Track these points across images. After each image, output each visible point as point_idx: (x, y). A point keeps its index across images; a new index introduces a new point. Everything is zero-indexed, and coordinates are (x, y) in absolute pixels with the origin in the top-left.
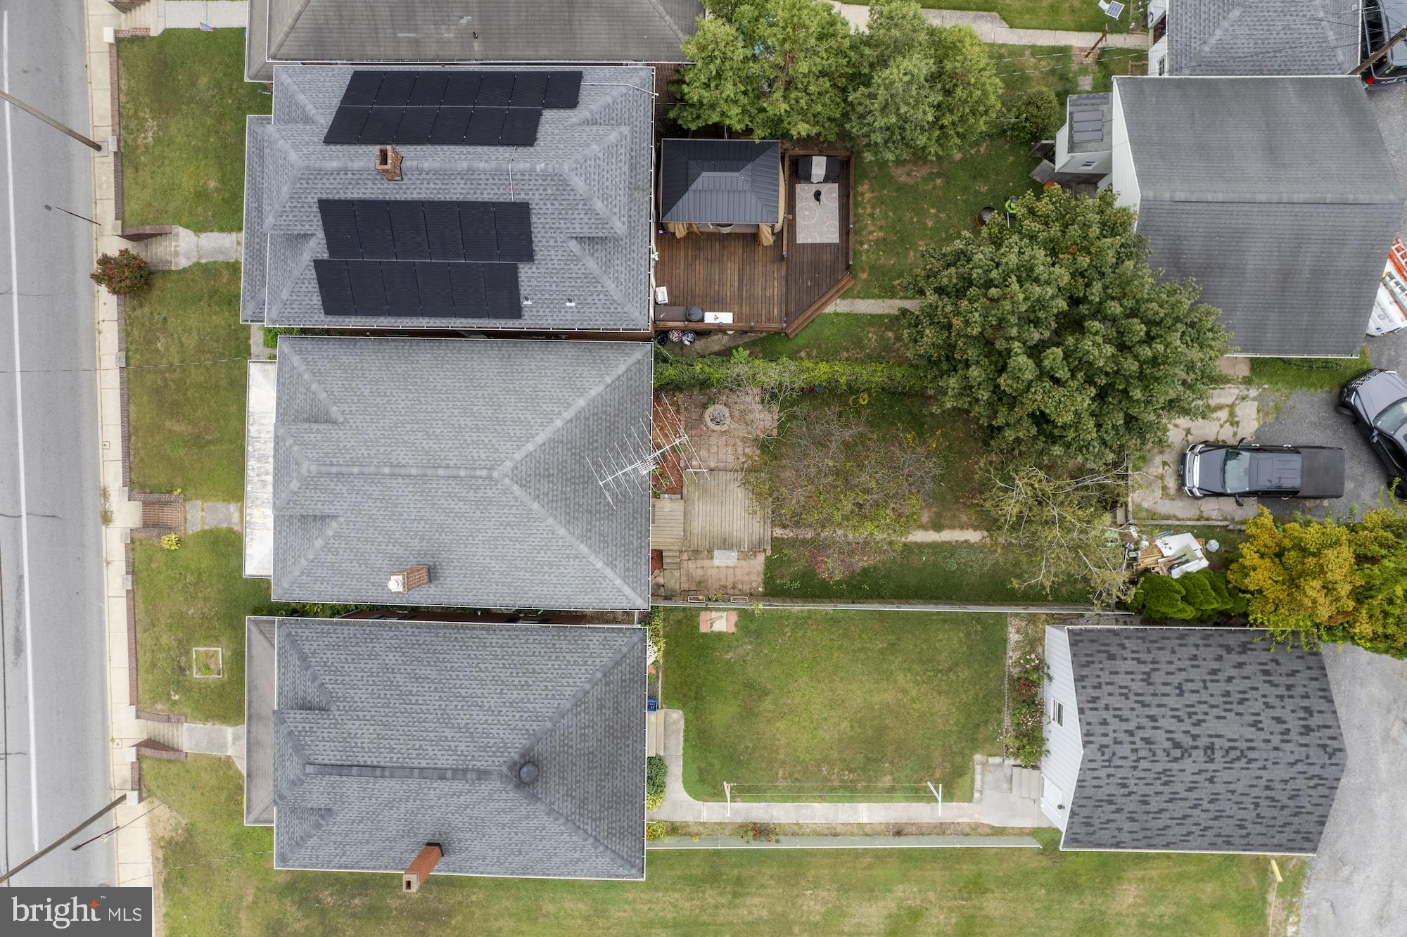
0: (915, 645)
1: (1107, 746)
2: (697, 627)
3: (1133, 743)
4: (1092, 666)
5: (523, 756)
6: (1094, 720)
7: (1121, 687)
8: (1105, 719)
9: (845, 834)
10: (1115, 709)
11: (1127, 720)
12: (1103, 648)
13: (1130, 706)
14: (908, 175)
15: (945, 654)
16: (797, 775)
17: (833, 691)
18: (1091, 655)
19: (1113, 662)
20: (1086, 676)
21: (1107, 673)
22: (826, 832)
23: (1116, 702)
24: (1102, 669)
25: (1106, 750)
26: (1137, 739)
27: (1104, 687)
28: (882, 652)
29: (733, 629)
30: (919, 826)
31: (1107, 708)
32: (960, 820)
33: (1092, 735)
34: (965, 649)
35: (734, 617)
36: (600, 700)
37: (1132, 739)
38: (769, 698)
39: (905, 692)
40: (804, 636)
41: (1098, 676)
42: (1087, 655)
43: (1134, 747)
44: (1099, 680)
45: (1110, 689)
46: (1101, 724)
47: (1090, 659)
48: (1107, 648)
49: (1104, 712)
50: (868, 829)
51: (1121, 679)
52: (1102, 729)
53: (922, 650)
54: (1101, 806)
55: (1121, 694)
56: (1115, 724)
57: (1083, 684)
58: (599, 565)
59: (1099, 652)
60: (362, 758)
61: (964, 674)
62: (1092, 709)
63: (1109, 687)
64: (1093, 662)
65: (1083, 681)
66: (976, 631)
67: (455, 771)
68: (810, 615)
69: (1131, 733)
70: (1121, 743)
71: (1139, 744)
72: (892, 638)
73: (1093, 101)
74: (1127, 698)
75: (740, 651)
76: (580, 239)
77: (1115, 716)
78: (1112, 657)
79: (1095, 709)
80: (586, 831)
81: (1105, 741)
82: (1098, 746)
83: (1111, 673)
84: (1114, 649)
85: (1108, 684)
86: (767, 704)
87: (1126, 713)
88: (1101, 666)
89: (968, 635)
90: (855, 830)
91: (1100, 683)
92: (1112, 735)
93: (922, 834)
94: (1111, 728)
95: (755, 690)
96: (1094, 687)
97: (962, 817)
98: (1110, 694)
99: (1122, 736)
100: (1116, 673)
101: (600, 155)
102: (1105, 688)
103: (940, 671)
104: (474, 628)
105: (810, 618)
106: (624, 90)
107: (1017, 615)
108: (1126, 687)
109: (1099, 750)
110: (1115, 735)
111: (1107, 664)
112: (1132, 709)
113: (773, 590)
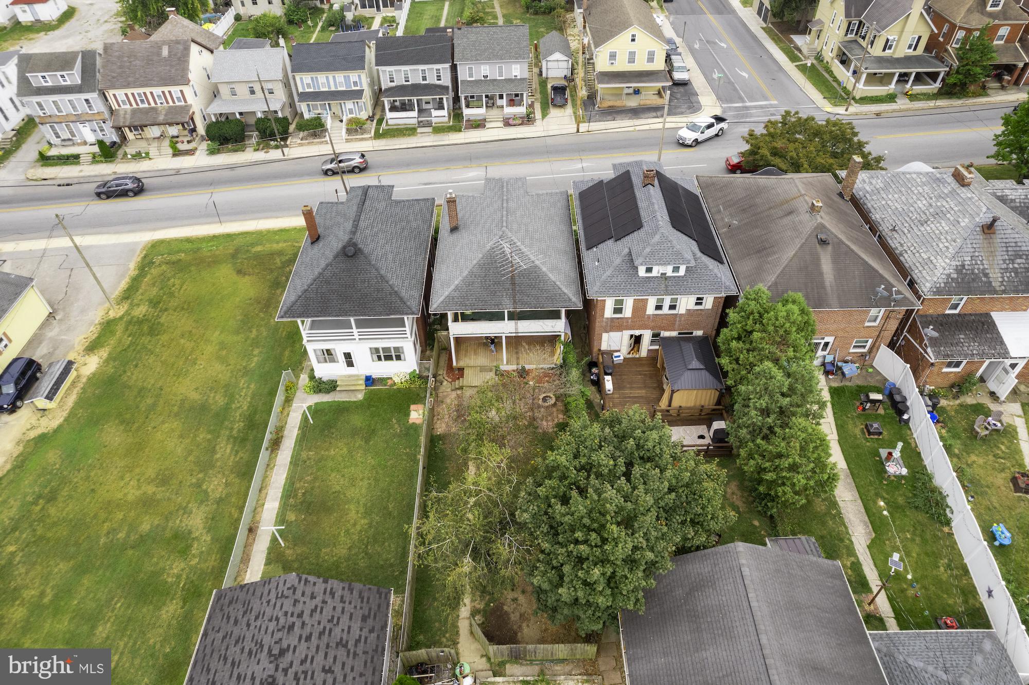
0: (388, 529)
1: (294, 593)
2: (414, 403)
3: (292, 615)
4: (359, 600)
5: (360, 249)
6: (316, 589)
7: (339, 619)
8: (315, 598)
9: (259, 496)
10: (322, 609)
11: (311, 615)
12: (372, 614)
13: (322, 621)
14: (733, 493)
15: (379, 549)
16: (308, 462)
17: (361, 480)
18: (368, 602)
19: (360, 619)
20: (352, 593)
21: (352, 611)
22: (264, 484)
23: (328, 612)
24: (355, 607)
25: (291, 591)
26: (294, 619)
27: (341, 605)
28: (386, 508)
29: (411, 421)
30: (251, 545)
31: (324, 602)
32: (249, 572)
33: (305, 584)
34: (382, 563)
35: (418, 422)
36: (382, 290)
37: (295, 615)
38: (363, 443)
39: (355, 525)
40: (402, 460)
41: (350, 603)
42: (368, 599)
43: (289, 615)
44: (347, 603)
45: (339, 609)
46: (313, 594)
47: (365, 600)
48: (372, 616)
49: (321, 598)
50: (259, 509)
51: (345, 619)
52: (308, 593)
53: (384, 534)
54: (243, 607)
55: (333, 617)
56: (311, 605)
57: (346, 589)
58: (456, 282)
59: (370, 609)
60: (367, 203)
61: (362, 564)
62: (325, 590)
63: (340, 609)
64: (362, 602)
65: (349, 589)
66: (394, 571)
67: (357, 225)
68: (416, 462)
69: (300, 615)
70: (294, 605)
71: (291, 620)
72: (396, 514)
73: (814, 550)
74: (329, 621)
75: (396, 426)
76: (630, 254)
77: (316, 607)
78: (364, 619)
79: (325, 593)
80: (312, 285)
81: (299, 593)
82: (296, 584)
83: (351, 614)
84: (370, 622)
85: (343, 608)
86: (359, 442)
87: (317, 616)
88: (358, 607)
89: (391, 565)
90: (260, 502)
91: (344, 602)
92: (302, 599)
93: (245, 547)
94: (307, 600)
95: (369, 434)
96: (342, 597)
97: (251, 574)
98: (334, 608)
99: (300, 607)
100: (351, 618)
101: (675, 249)
102: (339, 606)
103: (367, 547)
104: (426, 254)
105: (414, 463)
106: (719, 275)
107: (403, 601)
108: (338, 623)
109: (293, 586)
110: (301, 602)
111: (359, 613)
112: (319, 623)
113: (433, 440)
